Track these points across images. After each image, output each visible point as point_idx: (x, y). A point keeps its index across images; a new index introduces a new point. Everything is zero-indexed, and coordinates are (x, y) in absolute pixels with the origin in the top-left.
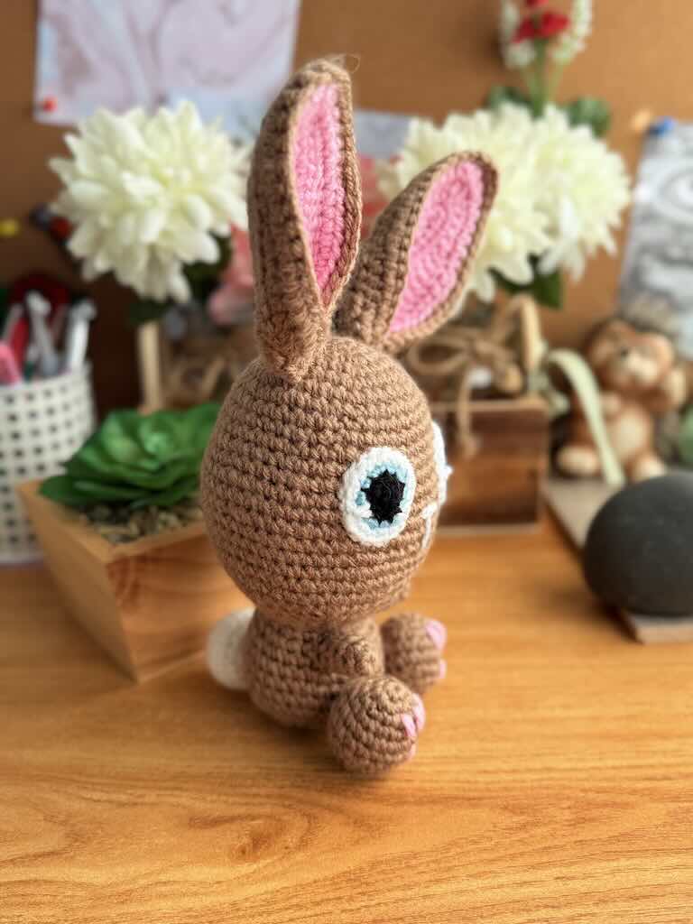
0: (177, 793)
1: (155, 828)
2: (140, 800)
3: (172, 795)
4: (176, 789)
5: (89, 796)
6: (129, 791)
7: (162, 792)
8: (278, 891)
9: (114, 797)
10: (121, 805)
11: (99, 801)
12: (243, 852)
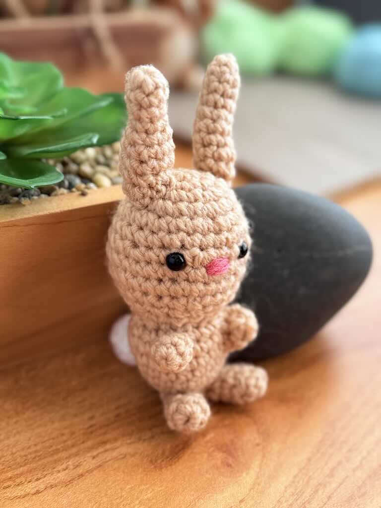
0: (108, 446)
1: (128, 487)
2: (80, 470)
3: (106, 451)
4: (104, 443)
5: (23, 493)
6: (60, 468)
7: (95, 453)
8: (293, 482)
9: (49, 480)
10: (67, 483)
11: (38, 492)
12: (229, 465)
